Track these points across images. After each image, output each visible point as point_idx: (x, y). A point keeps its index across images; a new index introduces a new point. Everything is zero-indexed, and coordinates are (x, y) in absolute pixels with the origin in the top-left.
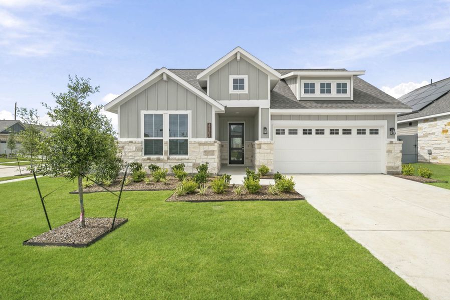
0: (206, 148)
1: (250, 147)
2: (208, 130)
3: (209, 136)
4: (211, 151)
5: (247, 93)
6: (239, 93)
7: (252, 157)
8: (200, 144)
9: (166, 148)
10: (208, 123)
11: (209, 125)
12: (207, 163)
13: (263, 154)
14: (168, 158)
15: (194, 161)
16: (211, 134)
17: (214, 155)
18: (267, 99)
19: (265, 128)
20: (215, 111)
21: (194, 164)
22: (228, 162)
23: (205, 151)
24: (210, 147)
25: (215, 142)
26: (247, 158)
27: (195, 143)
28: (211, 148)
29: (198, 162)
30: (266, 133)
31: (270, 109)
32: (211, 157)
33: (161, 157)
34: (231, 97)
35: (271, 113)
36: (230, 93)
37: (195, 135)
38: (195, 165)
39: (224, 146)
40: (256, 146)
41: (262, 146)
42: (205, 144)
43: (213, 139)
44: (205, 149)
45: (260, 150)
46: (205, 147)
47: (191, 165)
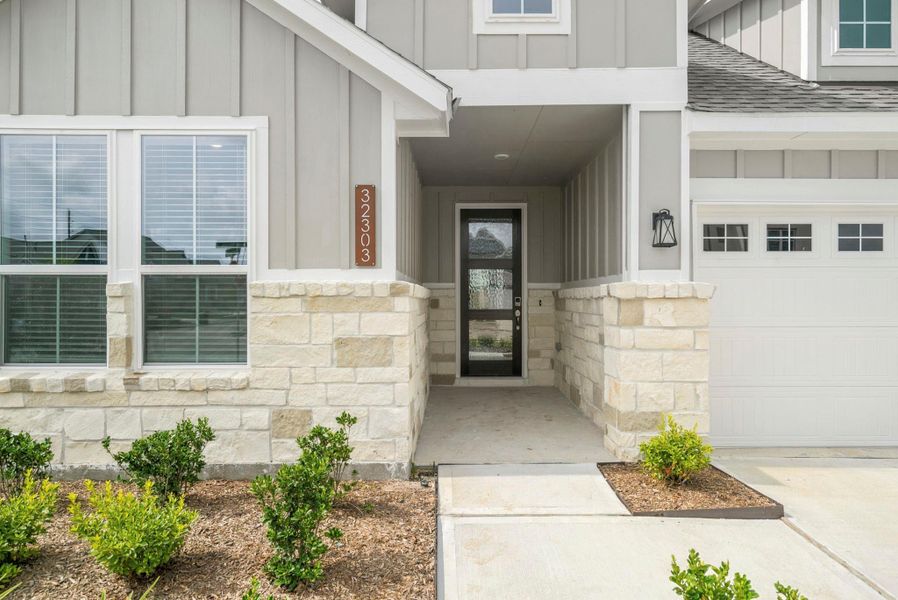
0: (349, 324)
1: (548, 308)
2: (359, 224)
3: (365, 255)
4: (375, 339)
5: (566, 28)
6: (523, 30)
7: (559, 347)
8: (314, 300)
9: (123, 320)
10: (359, 188)
11: (365, 199)
12: (340, 420)
13: (657, 355)
14: (132, 384)
15: (278, 398)
16: (373, 248)
17: (389, 363)
18: (674, 64)
19: (660, 217)
20: (401, 124)
21: (279, 417)
22: (454, 368)
23: (340, 343)
24: (367, 317)
25: (396, 291)
26: (534, 354)
27: (285, 295)
28: (374, 324)
29: (299, 401)
30: (668, 239)
31: (687, 115)
32: (377, 373)
33: (93, 374)
34: (482, 53)
35: (692, 135)
36: (479, 28)
37: (291, 252)
38: (281, 421)
39: (442, 303)
40: (609, 309)
41: (649, 309)
42: (341, 300)
43: (387, 271)
44: (340, 332)
45: (639, 330)
46: (339, 317)
47: (262, 417)
